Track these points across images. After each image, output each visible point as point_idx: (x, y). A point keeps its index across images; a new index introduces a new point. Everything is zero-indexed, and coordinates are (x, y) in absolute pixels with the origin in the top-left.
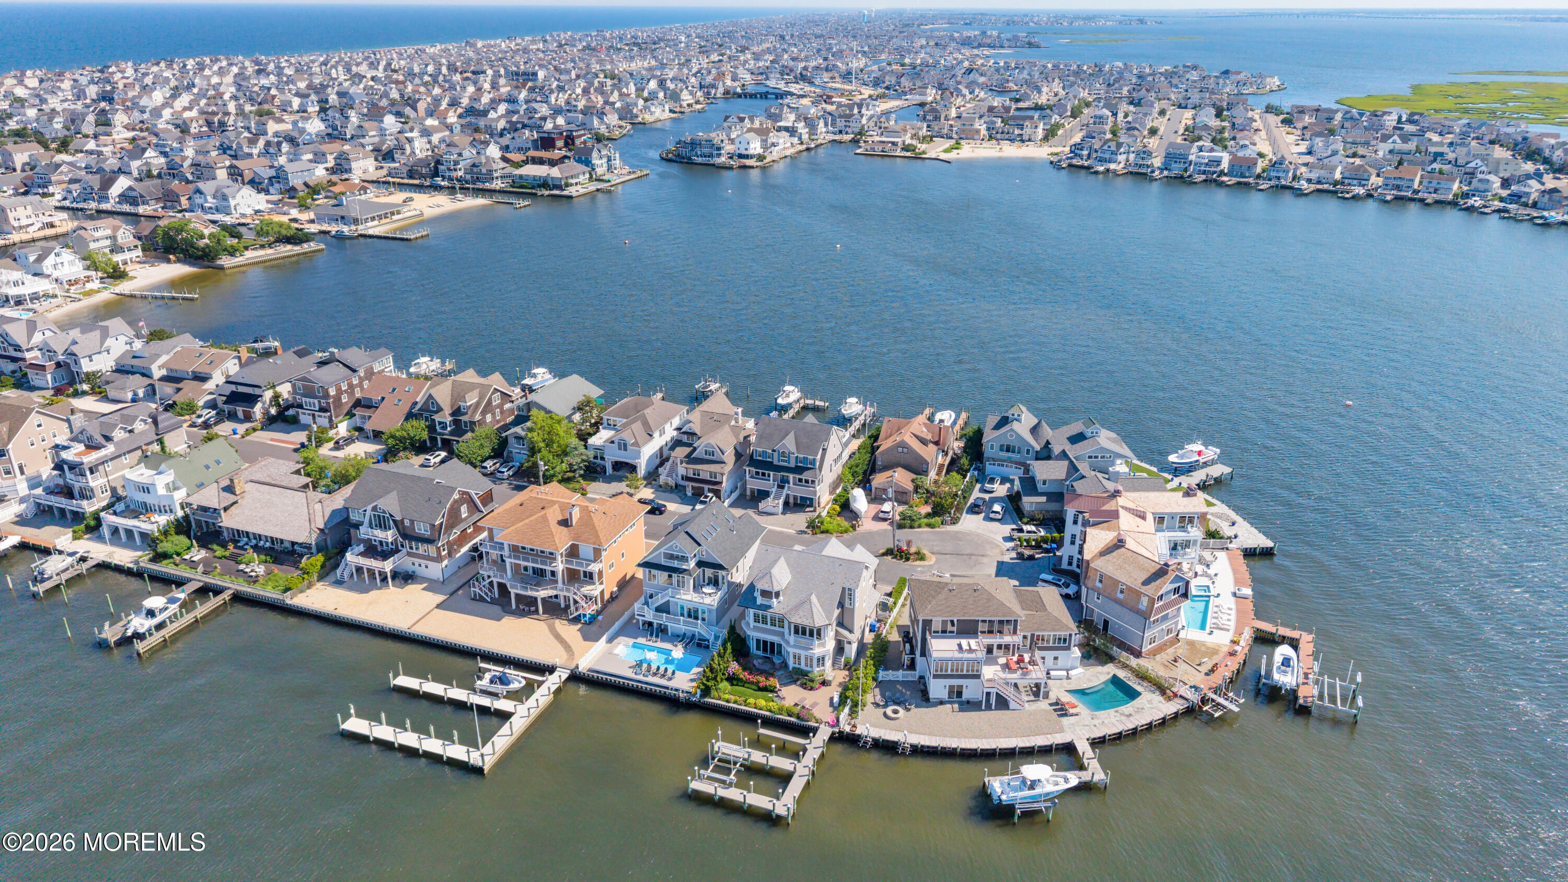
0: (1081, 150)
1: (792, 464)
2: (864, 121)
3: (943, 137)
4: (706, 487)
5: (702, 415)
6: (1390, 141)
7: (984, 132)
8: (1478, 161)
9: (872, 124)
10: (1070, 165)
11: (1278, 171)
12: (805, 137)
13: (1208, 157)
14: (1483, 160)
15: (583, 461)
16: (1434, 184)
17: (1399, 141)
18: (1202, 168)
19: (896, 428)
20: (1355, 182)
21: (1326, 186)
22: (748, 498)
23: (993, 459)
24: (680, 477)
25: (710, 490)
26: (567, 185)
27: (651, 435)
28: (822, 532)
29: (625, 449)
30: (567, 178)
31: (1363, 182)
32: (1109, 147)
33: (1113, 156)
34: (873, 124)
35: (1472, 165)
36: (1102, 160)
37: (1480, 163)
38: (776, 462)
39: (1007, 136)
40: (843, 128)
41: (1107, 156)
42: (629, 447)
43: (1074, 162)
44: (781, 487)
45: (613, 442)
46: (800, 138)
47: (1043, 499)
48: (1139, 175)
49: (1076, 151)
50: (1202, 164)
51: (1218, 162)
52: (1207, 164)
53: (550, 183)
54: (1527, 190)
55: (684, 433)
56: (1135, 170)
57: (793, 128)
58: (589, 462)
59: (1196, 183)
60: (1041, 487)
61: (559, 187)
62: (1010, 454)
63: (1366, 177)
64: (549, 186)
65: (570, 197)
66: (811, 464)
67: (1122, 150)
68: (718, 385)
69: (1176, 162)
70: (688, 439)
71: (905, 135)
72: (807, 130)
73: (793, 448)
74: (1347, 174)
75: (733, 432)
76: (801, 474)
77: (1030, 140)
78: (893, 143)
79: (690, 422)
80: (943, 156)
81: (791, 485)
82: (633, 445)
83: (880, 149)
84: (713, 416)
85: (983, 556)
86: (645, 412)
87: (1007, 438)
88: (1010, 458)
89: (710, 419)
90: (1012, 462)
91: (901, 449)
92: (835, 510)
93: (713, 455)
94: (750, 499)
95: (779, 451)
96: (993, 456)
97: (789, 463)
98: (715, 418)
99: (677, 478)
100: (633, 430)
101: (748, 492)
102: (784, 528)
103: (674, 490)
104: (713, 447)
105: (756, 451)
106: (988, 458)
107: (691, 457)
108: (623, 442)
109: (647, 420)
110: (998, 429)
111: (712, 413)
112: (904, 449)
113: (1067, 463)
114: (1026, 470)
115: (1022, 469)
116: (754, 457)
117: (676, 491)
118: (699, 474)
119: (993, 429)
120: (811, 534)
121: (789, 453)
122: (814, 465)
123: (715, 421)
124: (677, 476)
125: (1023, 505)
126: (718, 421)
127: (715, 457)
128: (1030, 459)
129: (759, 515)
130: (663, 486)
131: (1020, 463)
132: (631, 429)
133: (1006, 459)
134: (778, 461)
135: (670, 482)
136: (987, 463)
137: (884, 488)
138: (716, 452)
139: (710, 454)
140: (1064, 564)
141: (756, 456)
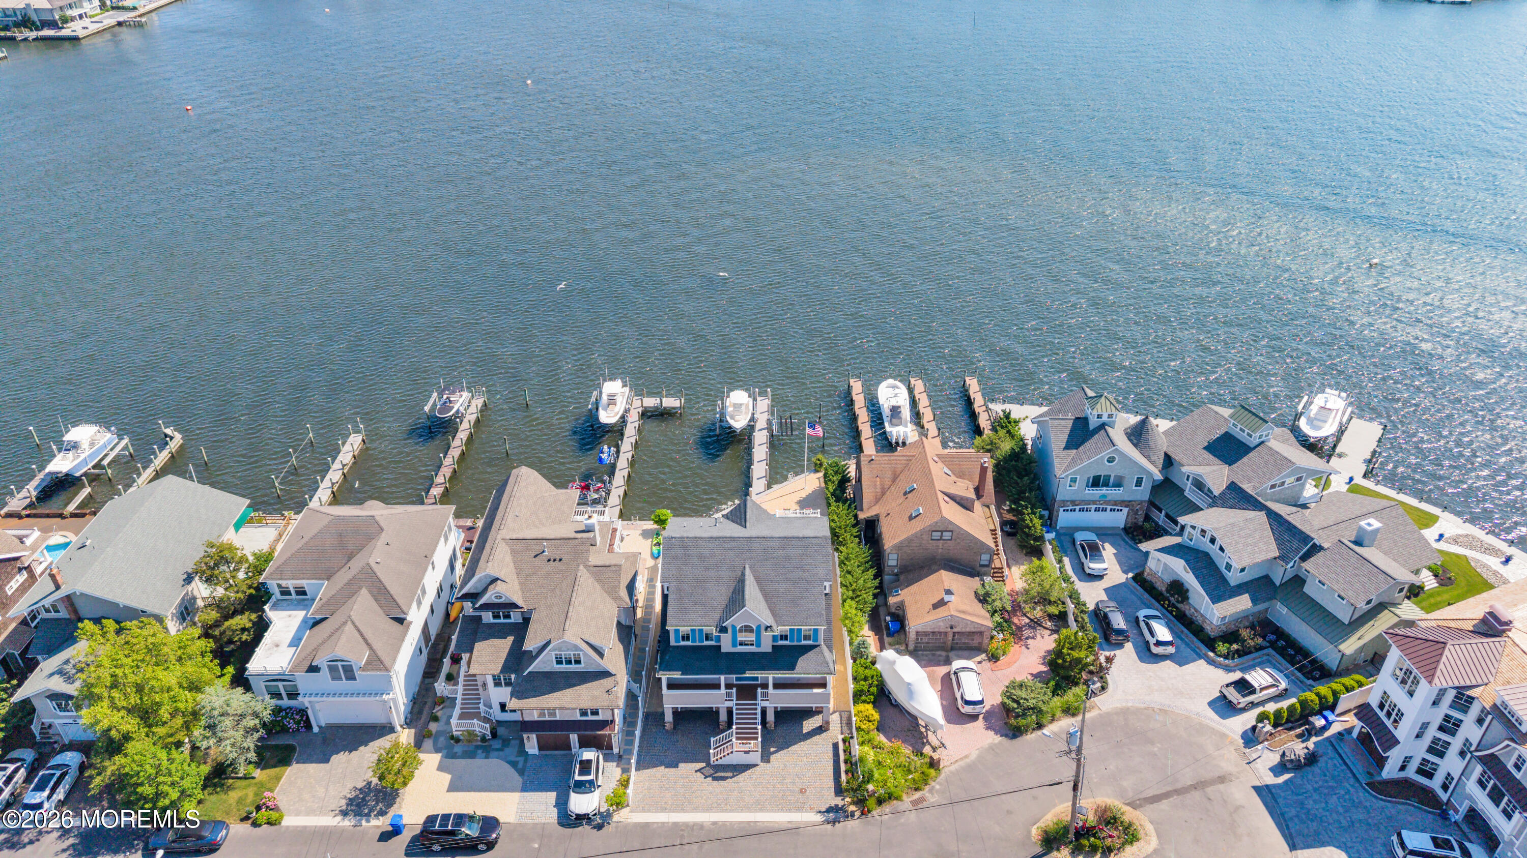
1: (766, 647)
4: (574, 736)
5: (514, 552)
19: (889, 475)
22: (668, 726)
23: (1073, 503)
24: (496, 707)
25: (585, 743)
26: (65, 20)
27: (400, 621)
28: (880, 802)
30: (61, 8)
38: (727, 647)
42: (358, 673)
44: (746, 695)
45: (313, 669)
47: (1243, 601)
53: (34, 18)
55: (487, 606)
60: (1234, 578)
61: (53, 24)
62: (1104, 490)
64: (34, 23)
65: (75, 39)
66: (808, 638)
68: (466, 395)
70: (495, 617)
73: (766, 618)
75: (602, 583)
76: (793, 666)
79: (495, 580)
81: (770, 690)
82: (367, 667)
84: (540, 549)
85: (1222, 779)
86: (372, 562)
87: (1103, 464)
88: (1104, 496)
89: (535, 556)
90: (1107, 502)
91: (939, 534)
92: (869, 721)
93: (578, 662)
94: (675, 727)
95: (734, 627)
96: (1073, 498)
97: (759, 645)
98: (546, 553)
99: (491, 711)
100: (357, 624)
101: (669, 717)
102: (789, 811)
103: (492, 742)
104: (576, 648)
105: (677, 631)
106: (1064, 501)
107: (525, 674)
108: (339, 664)
109: (380, 581)
110: (1077, 447)
111: (535, 542)
112: (945, 534)
113: (1261, 516)
114: (1133, 512)
115: (1125, 510)
116: (673, 643)
117: (497, 744)
118: (554, 714)
119: (1067, 447)
120: (857, 814)
121: (759, 627)
122: (816, 640)
123: (549, 560)
124: (491, 707)
125: (1196, 611)
126: (555, 560)
127: (583, 665)
128: (1143, 493)
129: (715, 779)
130: (462, 738)
131: (1123, 501)
132: (353, 623)
133: (1097, 499)
134: (734, 645)
135: (477, 729)
136: (1061, 509)
137: (936, 630)
138: (586, 654)
139: (569, 662)
140: (1390, 771)
141: (677, 641)
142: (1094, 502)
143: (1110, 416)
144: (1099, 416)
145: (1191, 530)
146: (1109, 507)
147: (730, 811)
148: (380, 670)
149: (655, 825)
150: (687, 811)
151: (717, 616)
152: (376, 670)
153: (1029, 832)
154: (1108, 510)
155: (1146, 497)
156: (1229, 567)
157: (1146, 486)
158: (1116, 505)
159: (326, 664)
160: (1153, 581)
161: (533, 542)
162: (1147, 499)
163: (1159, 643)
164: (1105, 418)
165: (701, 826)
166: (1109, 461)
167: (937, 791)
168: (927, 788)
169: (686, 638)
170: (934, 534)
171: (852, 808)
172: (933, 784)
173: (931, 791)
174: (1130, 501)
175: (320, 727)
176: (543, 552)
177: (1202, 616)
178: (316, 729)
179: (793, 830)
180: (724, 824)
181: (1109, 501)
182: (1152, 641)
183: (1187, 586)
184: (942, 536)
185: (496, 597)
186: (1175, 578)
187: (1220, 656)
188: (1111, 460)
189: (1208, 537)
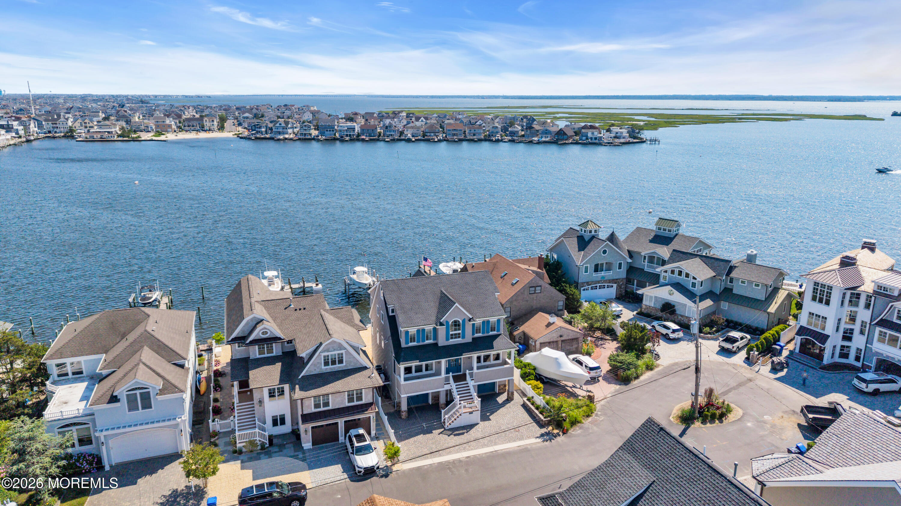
0: (260, 128)
1: (468, 338)
2: (70, 123)
3: (142, 131)
4: (341, 422)
5: (266, 307)
6: (420, 120)
7: (174, 127)
8: (480, 121)
9: (77, 124)
10: (257, 138)
11: (390, 131)
12: (22, 133)
13: (347, 126)
14: (482, 120)
15: (56, 459)
16: (473, 131)
17: (424, 120)
18: (345, 133)
20: (432, 134)
21: (419, 137)
22: (404, 415)
23: (588, 284)
24: (269, 421)
25: (349, 425)
27: (182, 366)
28: (572, 425)
29: (147, 404)
31: (437, 134)
32: (280, 124)
33: (285, 130)
34: (79, 125)
35: (478, 123)
36: (279, 133)
37: (482, 122)
38: (442, 342)
39: (193, 128)
40: (52, 129)
41: (281, 130)
43: (258, 136)
44: (460, 378)
45: (114, 399)
46: (17, 133)
47: (708, 303)
48: (305, 139)
49: (258, 130)
50: (344, 130)
51: (354, 129)
52: (346, 130)
54: (516, 130)
55: (255, 342)
56: (303, 137)
57: (8, 125)
58: (68, 457)
59: (347, 141)
60: (698, 290)
62: (603, 273)
63: (437, 131)
66: (493, 329)
67: (289, 126)
69: (327, 131)
70: (260, 353)
71: (115, 128)
72: (22, 127)
73: (468, 313)
74: (427, 131)
76: (491, 347)
77: (210, 130)
78: (109, 132)
79: (261, 321)
80: (154, 138)
81: (475, 370)
82: (162, 392)
83: (99, 136)
84: (288, 304)
85: (750, 380)
86: (149, 329)
87: (601, 255)
88: (603, 277)
89: (286, 309)
90: (605, 281)
91: (533, 289)
92: (538, 388)
93: (341, 362)
94: (409, 415)
95: (447, 322)
96: (587, 280)
97: (463, 337)
98: (292, 306)
99: (265, 426)
100: (148, 364)
101: (404, 407)
102: (515, 441)
103: (270, 449)
104: (341, 347)
105: (407, 333)
106: (583, 283)
107: (300, 377)
108: (138, 392)
109: (159, 340)
110: (583, 250)
111: (282, 301)
112: (537, 288)
113: (698, 260)
114: (619, 287)
115: (615, 286)
116: (403, 345)
117: (274, 449)
118: (326, 404)
119: (579, 250)
120: (561, 433)
121: (464, 321)
122: (498, 331)
123: (296, 310)
124: (265, 423)
125: (682, 316)
126: (300, 309)
127: (344, 364)
128: (622, 274)
129: (455, 435)
130: (244, 450)
131: (613, 280)
132: (145, 364)
133: (600, 279)
134: (447, 339)
135: (258, 438)
136: (582, 289)
137: (552, 340)
138: (348, 352)
139: (334, 363)
140: (827, 359)
141: (407, 343)
142: (598, 282)
143: (595, 231)
144: (591, 232)
145: (665, 274)
146: (606, 284)
147: (474, 449)
148: (176, 392)
149: (426, 467)
150: (443, 456)
151: (434, 318)
152: (172, 393)
153: (670, 420)
154: (606, 287)
155: (624, 275)
156: (694, 285)
157: (624, 268)
158: (609, 283)
159: (125, 393)
160: (649, 312)
161: (279, 301)
162: (625, 277)
163: (674, 331)
164: (593, 233)
165: (460, 461)
166: (603, 253)
167: (601, 415)
168: (594, 415)
169: (413, 340)
170: (531, 289)
171: (556, 431)
172: (596, 412)
173: (597, 415)
174: (617, 279)
175: (111, 466)
176: (290, 305)
177: (687, 317)
178: (107, 468)
179: (525, 450)
180: (475, 456)
181: (606, 280)
182: (669, 332)
183: (672, 303)
184: (535, 290)
185: (263, 333)
186: (663, 302)
187: (707, 334)
188: (605, 252)
189: (676, 272)
